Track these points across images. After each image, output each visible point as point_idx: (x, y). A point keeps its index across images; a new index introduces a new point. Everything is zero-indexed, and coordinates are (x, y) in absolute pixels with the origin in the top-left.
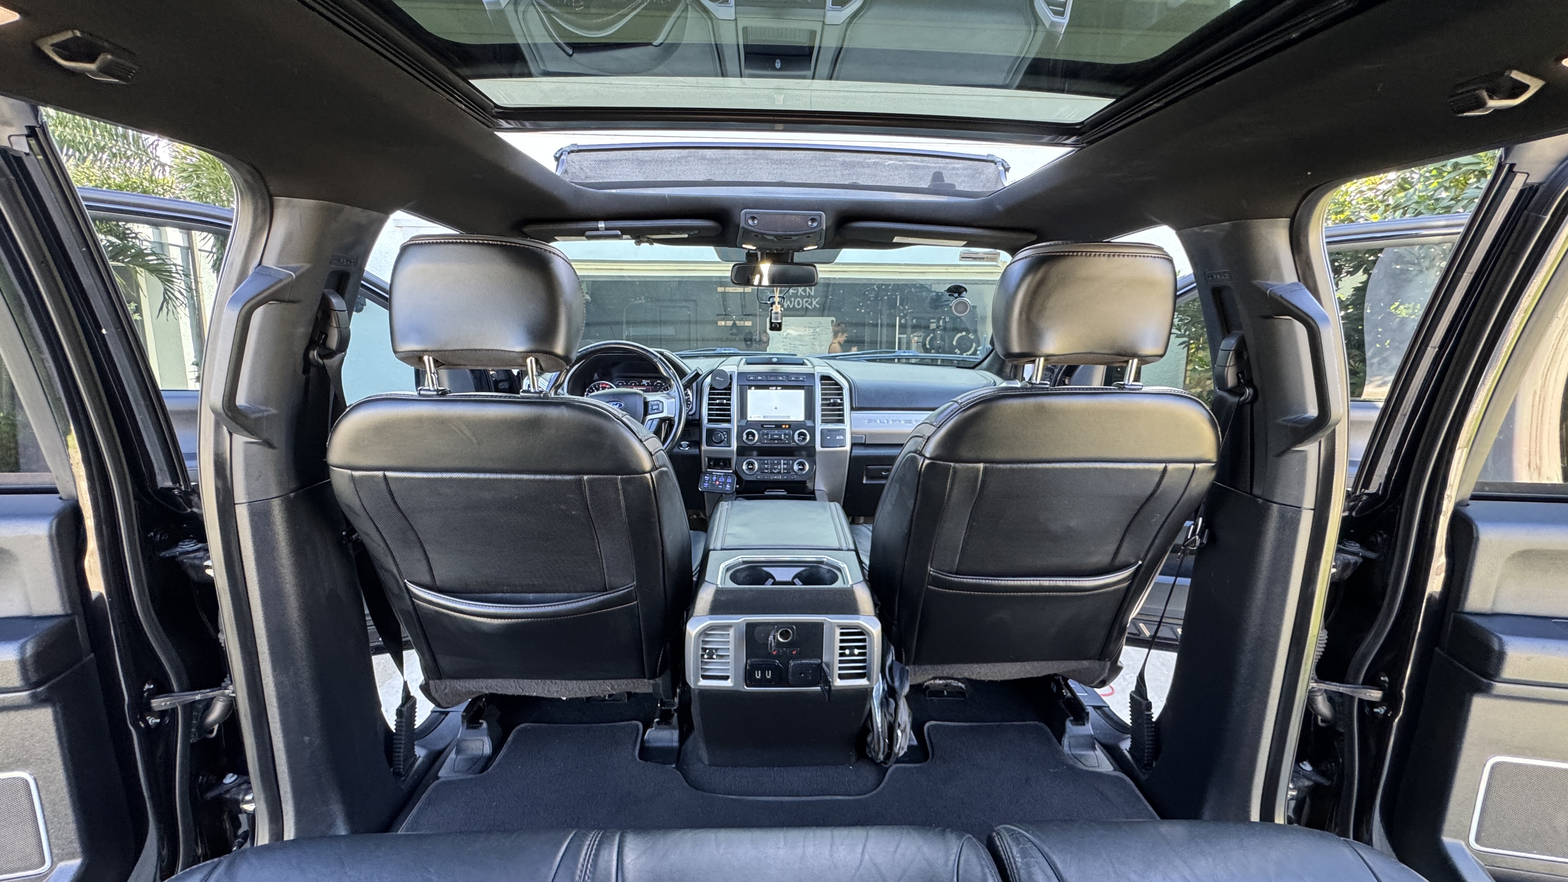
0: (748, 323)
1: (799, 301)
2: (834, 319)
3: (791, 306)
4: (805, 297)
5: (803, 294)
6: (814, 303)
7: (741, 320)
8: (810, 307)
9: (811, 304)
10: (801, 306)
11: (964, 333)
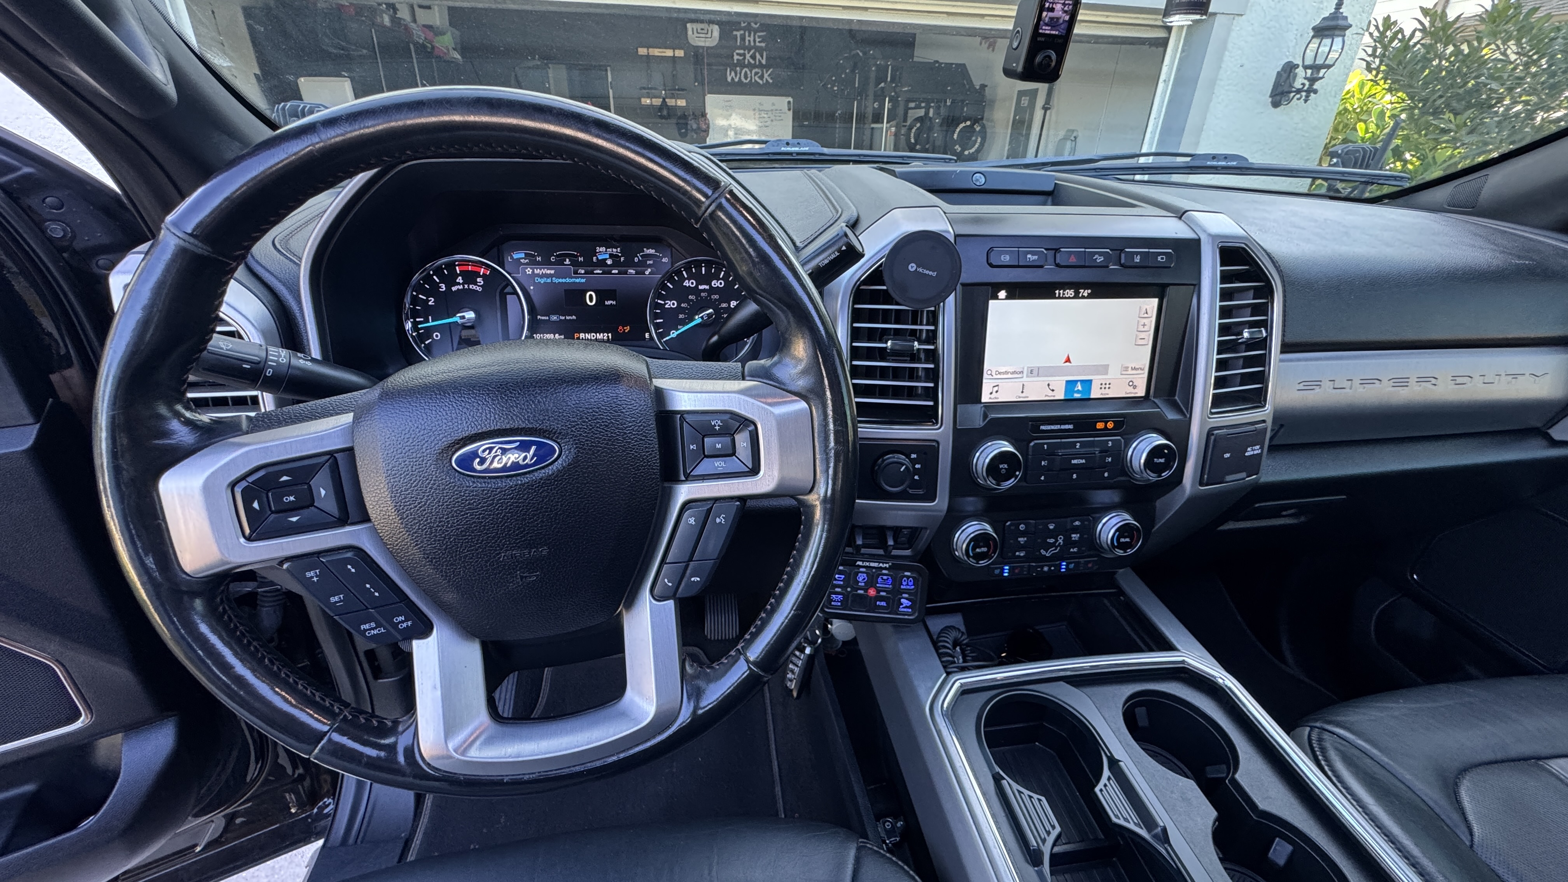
0: (682, 103)
1: (746, 72)
2: (791, 99)
3: (736, 80)
4: (755, 66)
5: (752, 62)
6: (766, 76)
7: (673, 97)
8: (761, 82)
9: (762, 77)
10: (749, 79)
11: (968, 123)
